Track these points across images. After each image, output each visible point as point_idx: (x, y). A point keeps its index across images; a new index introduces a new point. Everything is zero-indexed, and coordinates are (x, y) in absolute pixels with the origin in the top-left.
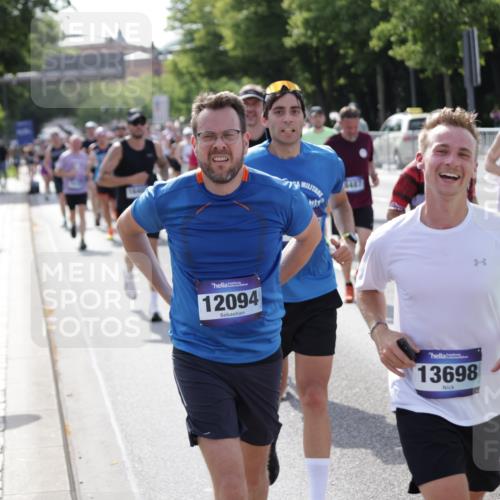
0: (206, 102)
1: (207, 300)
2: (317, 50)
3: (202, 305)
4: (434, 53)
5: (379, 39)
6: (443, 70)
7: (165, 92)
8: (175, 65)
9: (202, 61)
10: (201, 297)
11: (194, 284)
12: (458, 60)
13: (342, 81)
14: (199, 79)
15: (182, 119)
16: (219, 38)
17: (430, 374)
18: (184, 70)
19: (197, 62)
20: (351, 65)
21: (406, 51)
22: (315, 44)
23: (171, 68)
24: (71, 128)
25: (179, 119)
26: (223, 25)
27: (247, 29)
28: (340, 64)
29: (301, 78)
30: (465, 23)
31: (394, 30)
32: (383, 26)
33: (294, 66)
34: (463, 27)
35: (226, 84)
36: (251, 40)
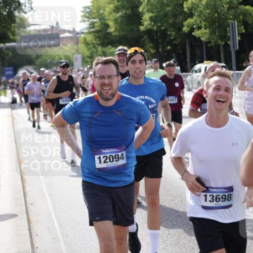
0: (100, 61)
1: (99, 158)
2: (156, 32)
3: (97, 161)
4: (215, 34)
5: (188, 26)
6: (220, 42)
7: (80, 53)
8: (85, 39)
9: (98, 37)
10: (96, 157)
11: (93, 150)
12: (227, 37)
13: (169, 48)
14: (97, 46)
15: (88, 66)
16: (107, 26)
17: (209, 198)
18: (90, 42)
19: (96, 38)
20: (174, 40)
21: (201, 33)
22: (155, 29)
23: (83, 41)
24: (32, 71)
25: (87, 66)
26: (109, 20)
27: (122, 22)
28: (168, 39)
29: (148, 46)
30: (231, 19)
31: (195, 22)
32: (190, 21)
33: (145, 40)
34: (229, 21)
35: (111, 49)
36: (123, 27)
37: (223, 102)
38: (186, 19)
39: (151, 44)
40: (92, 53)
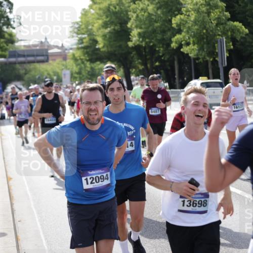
0: (86, 88)
1: (86, 179)
2: (145, 48)
3: (84, 182)
4: (204, 50)
5: (176, 42)
6: (208, 58)
7: (69, 69)
8: (74, 55)
9: (87, 53)
10: (83, 179)
11: (80, 172)
12: (215, 53)
13: (157, 64)
14: (86, 62)
15: (77, 82)
16: (96, 42)
18: (78, 58)
19: (84, 54)
20: (162, 56)
21: (190, 49)
22: (144, 45)
23: (71, 57)
24: (21, 87)
25: (75, 82)
26: (98, 36)
27: (110, 38)
28: (157, 55)
29: (136, 62)
30: (219, 35)
31: (184, 38)
32: (178, 37)
33: (133, 57)
34: (218, 37)
35: (99, 65)
36: (112, 43)
37: (202, 117)
38: (174, 36)
39: (140, 61)
40: (80, 69)
